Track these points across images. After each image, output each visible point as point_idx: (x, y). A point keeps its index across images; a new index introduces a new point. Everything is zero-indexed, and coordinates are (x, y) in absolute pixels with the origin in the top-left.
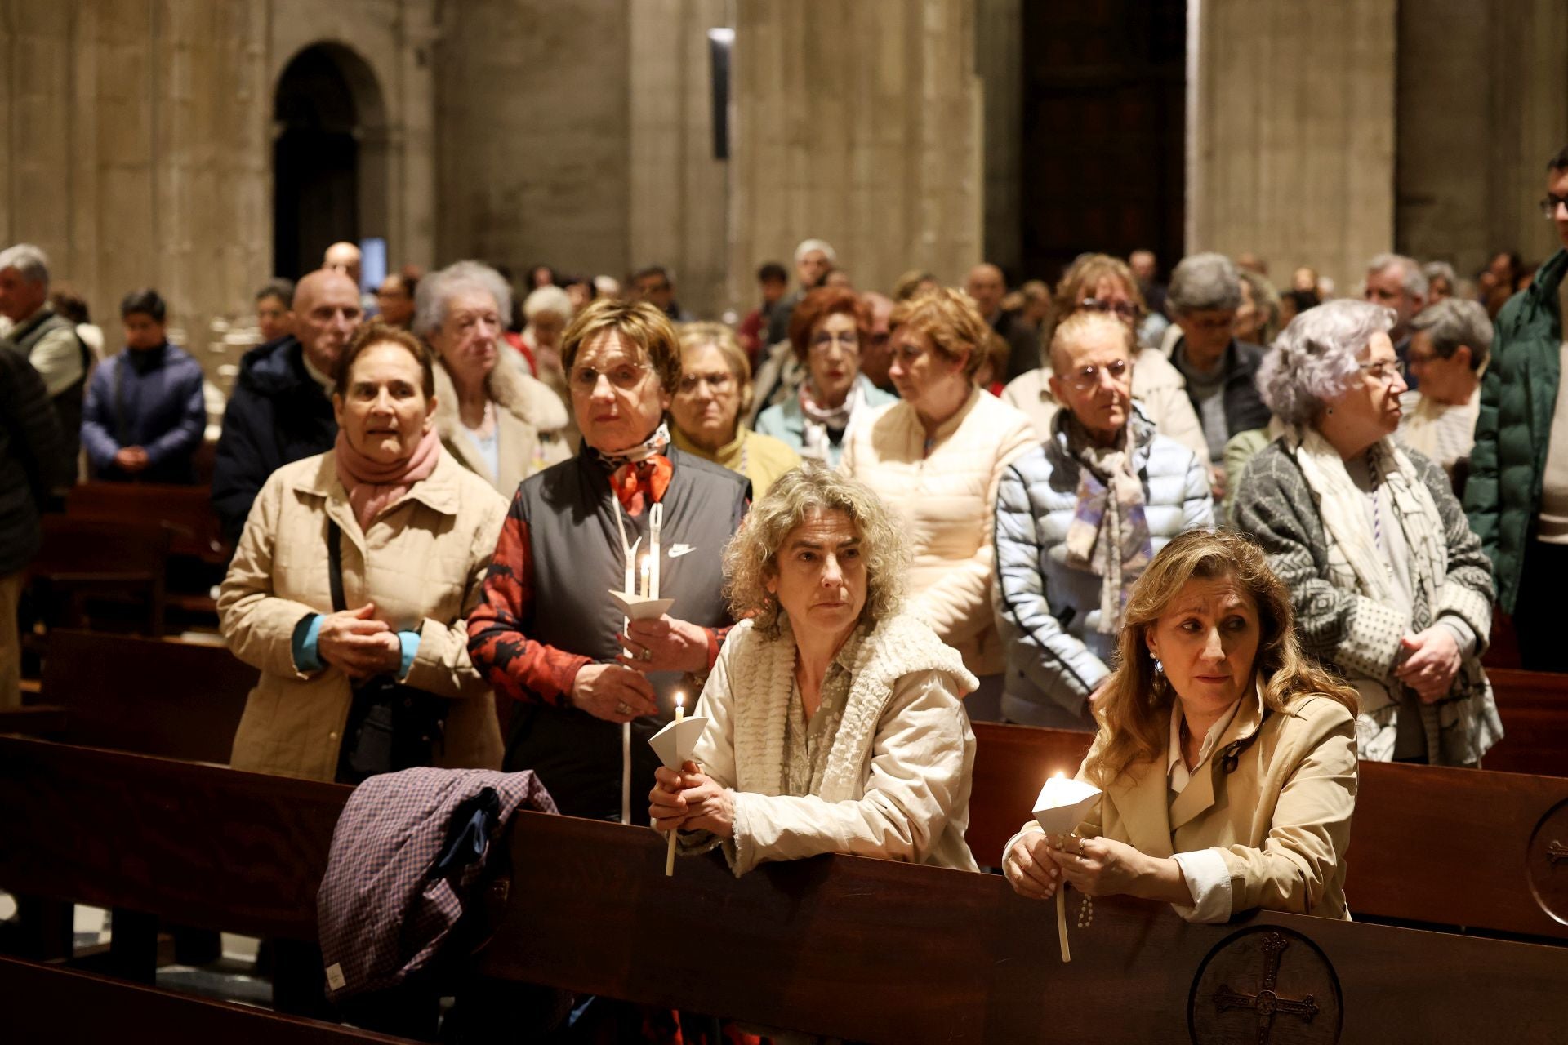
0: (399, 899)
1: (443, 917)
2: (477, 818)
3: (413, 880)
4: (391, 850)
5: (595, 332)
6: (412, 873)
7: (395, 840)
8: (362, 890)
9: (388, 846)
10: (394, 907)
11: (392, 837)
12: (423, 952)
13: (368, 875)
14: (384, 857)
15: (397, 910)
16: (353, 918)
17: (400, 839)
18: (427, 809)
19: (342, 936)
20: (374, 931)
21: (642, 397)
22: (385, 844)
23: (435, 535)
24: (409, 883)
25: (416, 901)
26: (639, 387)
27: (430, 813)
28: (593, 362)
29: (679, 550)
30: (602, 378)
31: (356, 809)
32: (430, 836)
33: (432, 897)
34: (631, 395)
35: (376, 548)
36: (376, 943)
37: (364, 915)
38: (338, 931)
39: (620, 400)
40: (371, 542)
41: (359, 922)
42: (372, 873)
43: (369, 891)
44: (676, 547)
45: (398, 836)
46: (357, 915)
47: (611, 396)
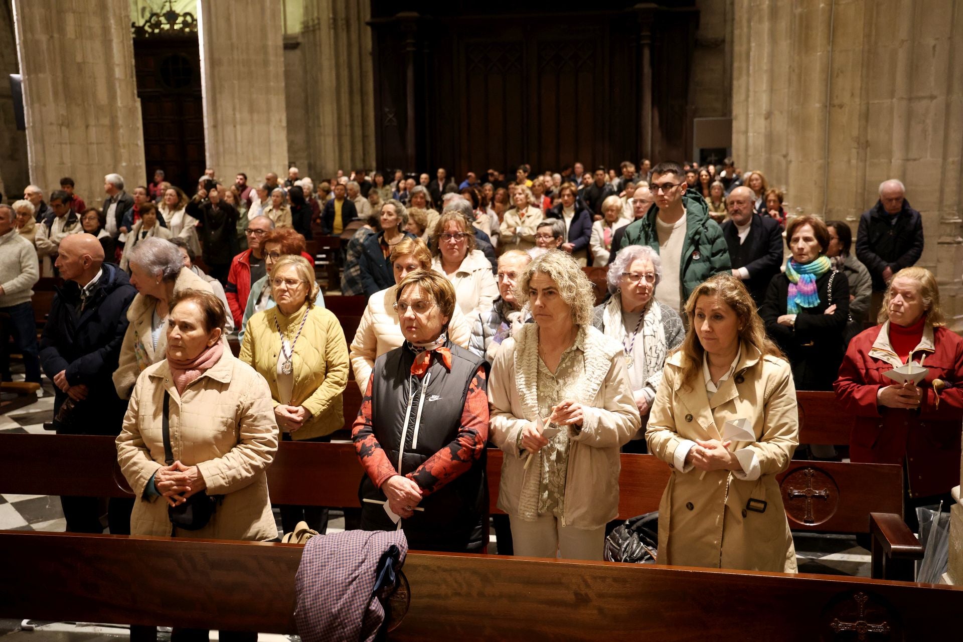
0: (359, 614)
1: (379, 617)
2: (388, 561)
3: (366, 602)
4: (346, 586)
5: (409, 284)
6: (364, 598)
7: (347, 581)
8: (333, 610)
9: (344, 585)
10: (357, 619)
11: (345, 579)
12: (370, 637)
13: (335, 602)
14: (343, 591)
15: (359, 620)
16: (329, 625)
17: (350, 579)
18: (360, 561)
19: (322, 636)
20: (344, 632)
21: (429, 318)
22: (342, 583)
23: (220, 392)
24: (364, 604)
25: (368, 612)
26: (427, 313)
27: (363, 562)
28: (405, 300)
29: (435, 398)
30: (409, 308)
31: (310, 563)
32: (370, 577)
33: (374, 608)
34: (422, 317)
35: (186, 402)
36: (347, 639)
37: (337, 624)
38: (318, 633)
39: (416, 318)
40: (184, 399)
41: (334, 628)
42: (337, 600)
43: (338, 610)
44: (433, 397)
45: (348, 578)
46: (332, 624)
47: (413, 317)
